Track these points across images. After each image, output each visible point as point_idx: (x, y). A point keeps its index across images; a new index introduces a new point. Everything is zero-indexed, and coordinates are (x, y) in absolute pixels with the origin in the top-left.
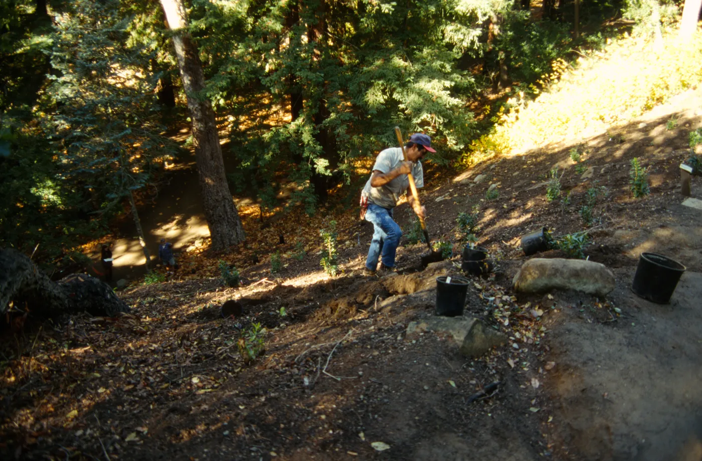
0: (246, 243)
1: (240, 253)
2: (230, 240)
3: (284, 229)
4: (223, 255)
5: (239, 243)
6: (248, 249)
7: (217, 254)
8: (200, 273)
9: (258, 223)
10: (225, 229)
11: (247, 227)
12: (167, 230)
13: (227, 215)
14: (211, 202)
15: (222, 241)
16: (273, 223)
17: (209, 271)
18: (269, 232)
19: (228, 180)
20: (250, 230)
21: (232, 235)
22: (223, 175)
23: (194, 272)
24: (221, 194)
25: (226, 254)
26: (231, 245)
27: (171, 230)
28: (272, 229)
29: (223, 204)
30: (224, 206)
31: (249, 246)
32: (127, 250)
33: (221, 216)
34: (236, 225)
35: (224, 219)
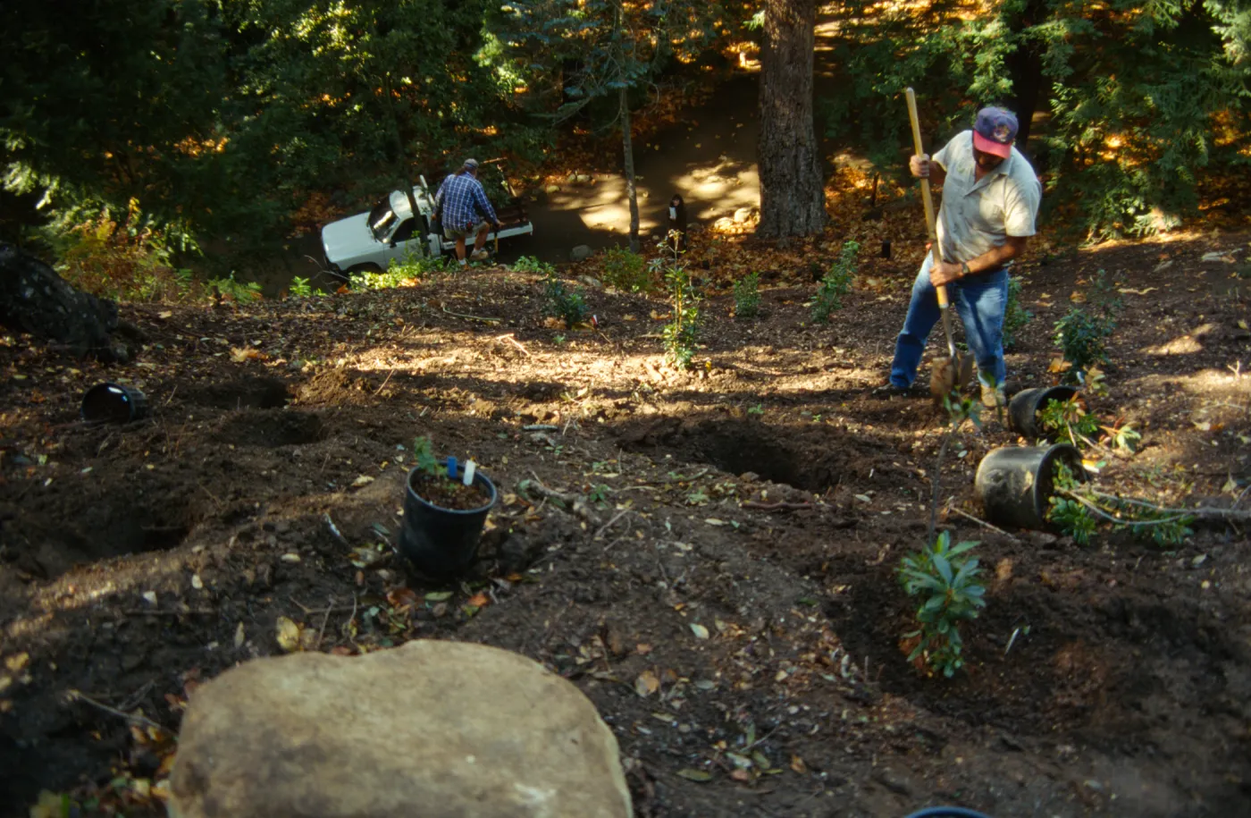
0: (821, 238)
1: (802, 254)
2: (792, 224)
3: (904, 231)
4: (770, 250)
5: (807, 235)
6: (820, 250)
7: (761, 245)
8: (716, 272)
9: (864, 206)
10: (788, 201)
11: (841, 208)
12: (699, 180)
13: (797, 177)
14: (771, 143)
15: (779, 222)
16: (889, 214)
17: (733, 272)
18: (873, 227)
19: (816, 108)
20: (843, 215)
21: (798, 217)
22: (807, 99)
23: (706, 266)
24: (793, 133)
25: (776, 249)
26: (791, 234)
27: (704, 184)
28: (881, 225)
29: (793, 153)
30: (796, 157)
31: (823, 245)
32: (618, 202)
33: (784, 176)
34: (811, 198)
35: (789, 182)
